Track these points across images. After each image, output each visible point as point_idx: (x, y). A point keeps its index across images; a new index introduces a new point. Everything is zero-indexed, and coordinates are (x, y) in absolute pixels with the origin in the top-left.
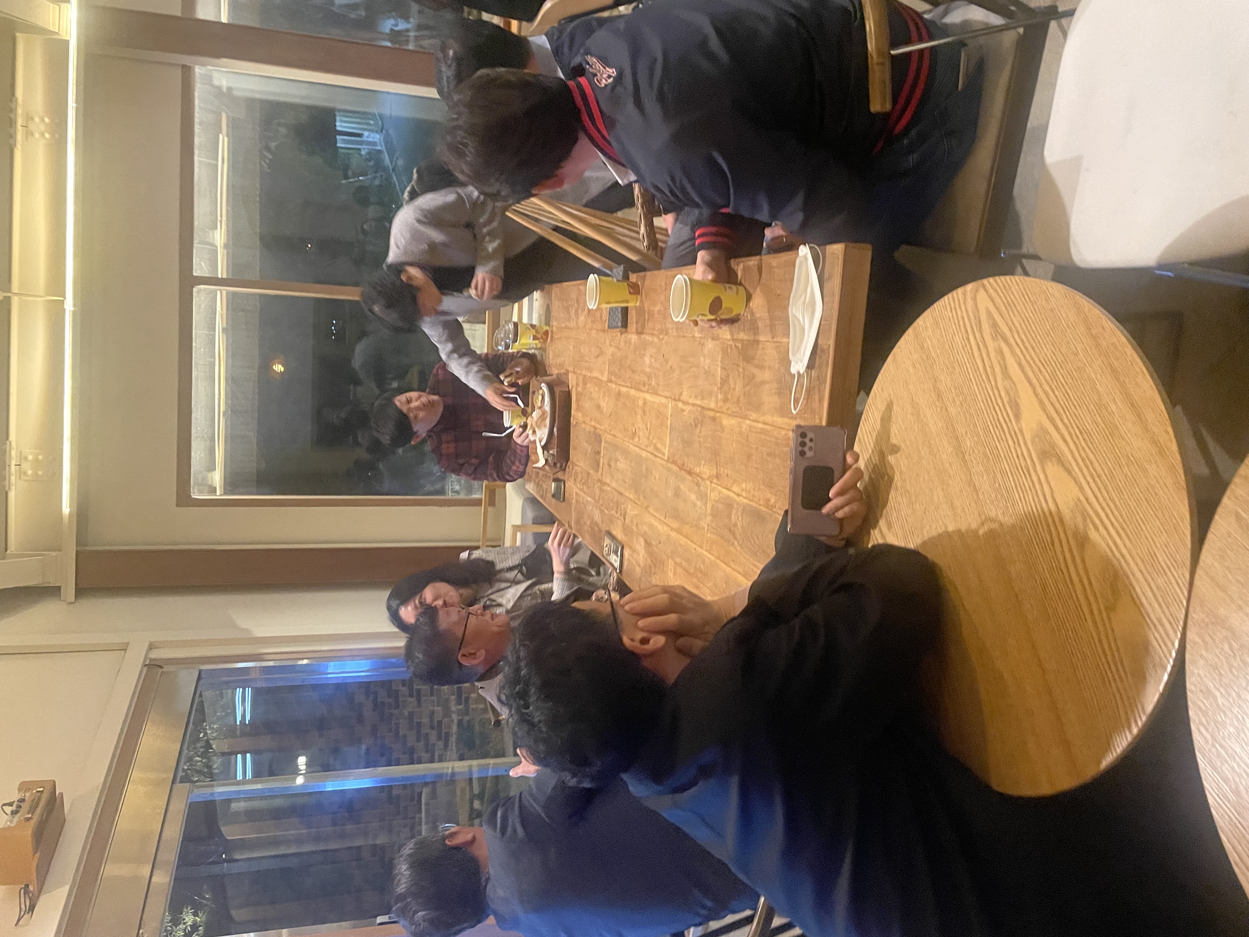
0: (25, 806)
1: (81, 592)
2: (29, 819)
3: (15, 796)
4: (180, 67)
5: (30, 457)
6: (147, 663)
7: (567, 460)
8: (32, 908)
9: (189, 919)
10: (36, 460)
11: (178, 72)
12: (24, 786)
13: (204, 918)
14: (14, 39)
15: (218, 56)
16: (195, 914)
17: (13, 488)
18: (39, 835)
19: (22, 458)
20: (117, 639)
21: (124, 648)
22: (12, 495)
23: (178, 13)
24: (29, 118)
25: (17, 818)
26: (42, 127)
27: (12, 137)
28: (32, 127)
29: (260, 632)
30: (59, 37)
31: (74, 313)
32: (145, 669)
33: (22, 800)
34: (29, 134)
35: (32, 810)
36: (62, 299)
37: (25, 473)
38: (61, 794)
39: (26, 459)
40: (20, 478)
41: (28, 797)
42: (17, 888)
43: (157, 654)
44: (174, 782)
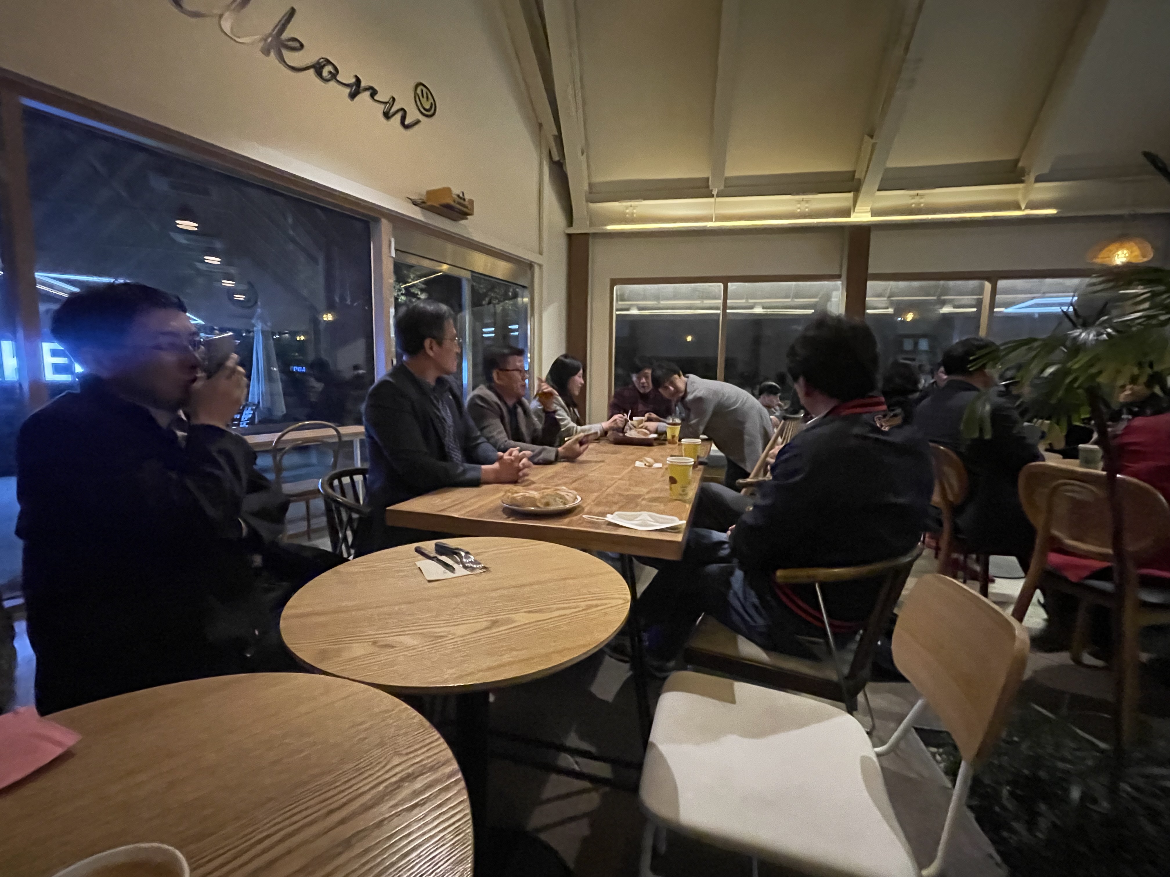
0: (462, 201)
1: (570, 236)
2: (455, 202)
3: (467, 197)
4: (839, 274)
5: (635, 211)
6: (532, 263)
8: (416, 204)
10: (633, 214)
11: (837, 273)
12: (471, 202)
14: (850, 192)
15: (847, 291)
17: (620, 203)
18: (448, 207)
19: (635, 207)
20: (545, 250)
21: (541, 253)
22: (616, 203)
23: (870, 271)
24: (807, 201)
25: (456, 197)
26: (803, 208)
27: (798, 194)
28: (803, 203)
29: (545, 316)
30: (852, 213)
31: (706, 226)
32: (529, 262)
33: (464, 200)
34: (799, 202)
35: (459, 204)
36: (714, 220)
37: (627, 209)
38: (467, 219)
39: (634, 209)
40: (625, 207)
41: (466, 203)
42: (424, 198)
43: (537, 269)
44: (472, 272)
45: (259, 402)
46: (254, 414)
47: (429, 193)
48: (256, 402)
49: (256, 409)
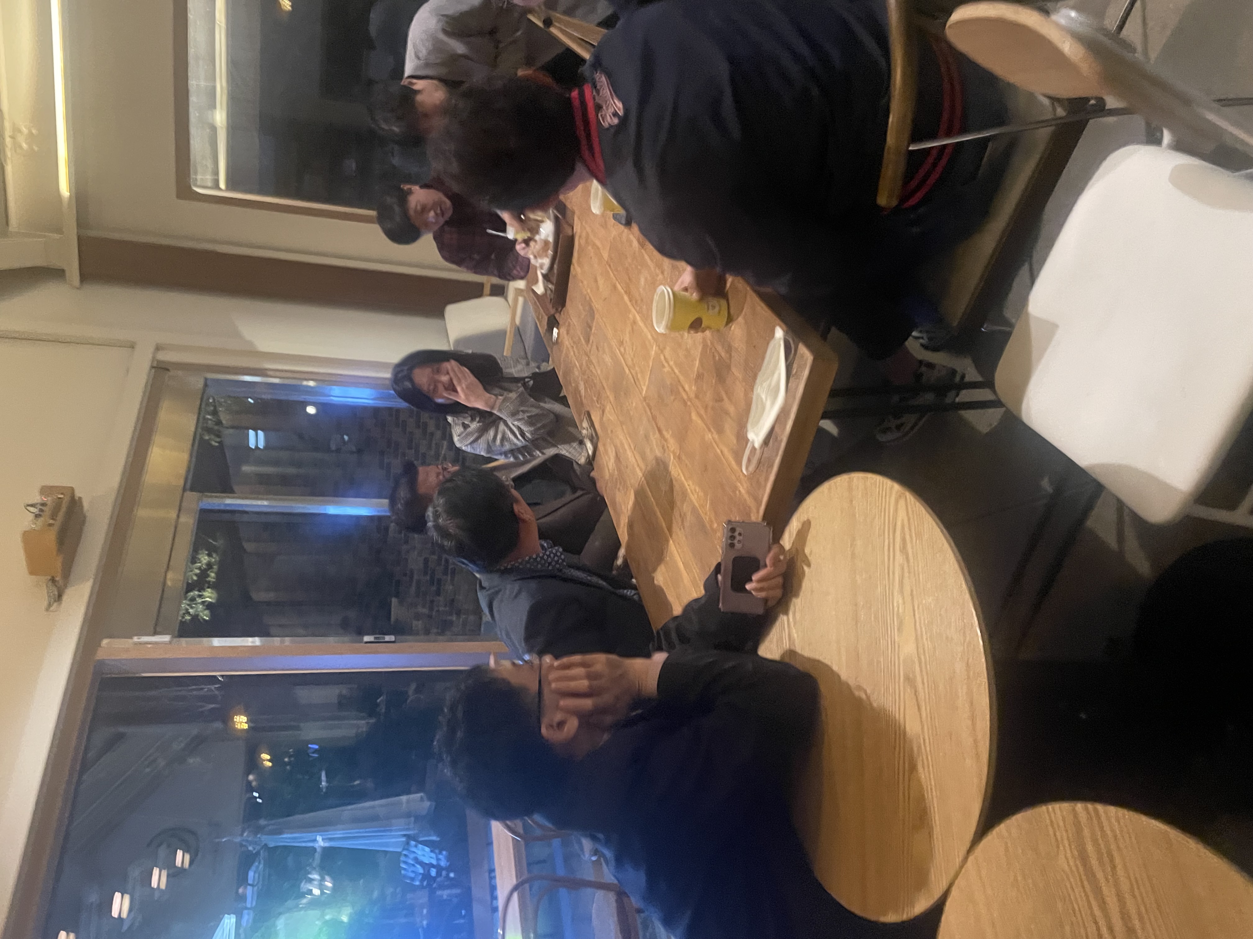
0: (48, 509)
1: (86, 277)
2: (50, 525)
3: (38, 499)
5: (24, 130)
6: (155, 365)
7: (563, 304)
8: (60, 597)
9: (204, 559)
10: (31, 133)
12: (45, 490)
13: (218, 559)
16: (209, 555)
17: (9, 162)
19: (16, 130)
20: (123, 335)
21: (132, 345)
22: (9, 169)
25: (40, 521)
32: (153, 371)
33: (44, 504)
35: (53, 514)
37: (21, 147)
38: (81, 500)
39: (20, 131)
40: (15, 151)
41: (49, 500)
42: (44, 579)
43: (164, 356)
44: (184, 490)
45: (405, 835)
46: (425, 843)
47: (33, 571)
48: (404, 839)
49: (415, 841)
